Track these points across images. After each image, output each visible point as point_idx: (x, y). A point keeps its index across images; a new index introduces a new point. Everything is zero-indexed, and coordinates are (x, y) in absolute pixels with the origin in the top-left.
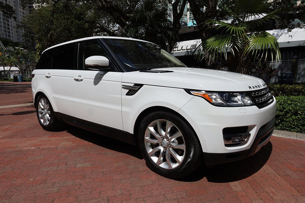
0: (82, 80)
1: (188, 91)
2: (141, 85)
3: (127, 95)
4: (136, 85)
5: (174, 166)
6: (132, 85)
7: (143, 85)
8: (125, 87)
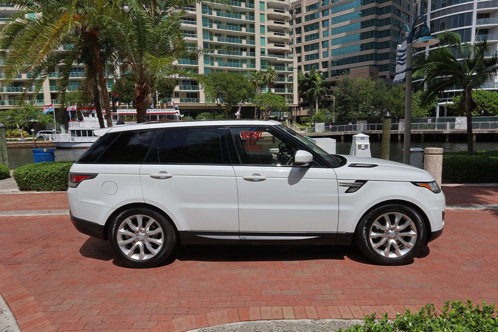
0: (264, 180)
1: (415, 183)
2: (365, 182)
3: (346, 192)
4: (357, 181)
5: (403, 253)
6: (353, 182)
7: (367, 181)
8: (344, 185)
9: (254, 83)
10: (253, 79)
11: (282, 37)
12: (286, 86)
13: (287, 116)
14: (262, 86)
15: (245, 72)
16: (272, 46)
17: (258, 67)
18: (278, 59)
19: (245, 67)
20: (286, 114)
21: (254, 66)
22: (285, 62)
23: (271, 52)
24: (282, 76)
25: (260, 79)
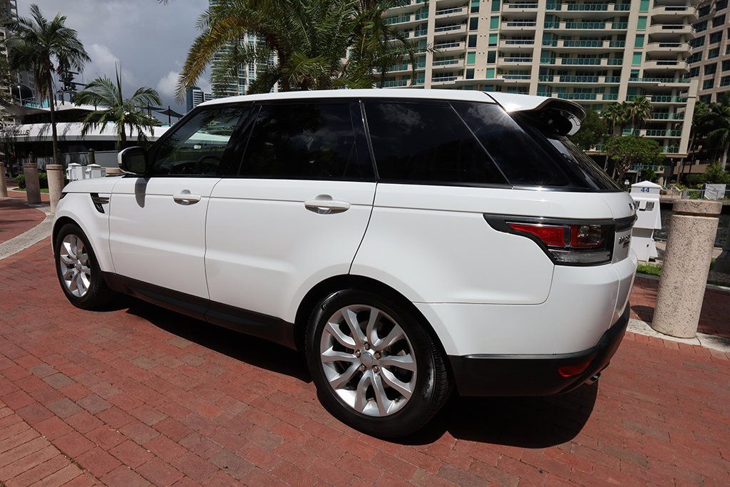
9: (610, 122)
10: (609, 116)
11: (674, 49)
12: (669, 126)
13: (662, 172)
14: (624, 126)
15: (600, 105)
16: (653, 65)
17: (622, 97)
18: (661, 84)
19: (599, 98)
20: (661, 169)
21: (616, 97)
22: (673, 88)
23: (648, 74)
24: (665, 110)
25: (620, 116)
